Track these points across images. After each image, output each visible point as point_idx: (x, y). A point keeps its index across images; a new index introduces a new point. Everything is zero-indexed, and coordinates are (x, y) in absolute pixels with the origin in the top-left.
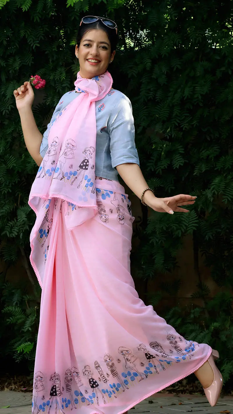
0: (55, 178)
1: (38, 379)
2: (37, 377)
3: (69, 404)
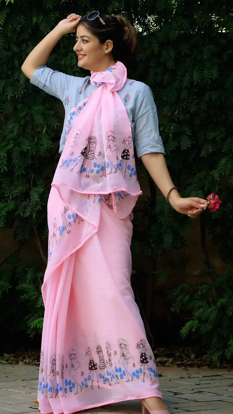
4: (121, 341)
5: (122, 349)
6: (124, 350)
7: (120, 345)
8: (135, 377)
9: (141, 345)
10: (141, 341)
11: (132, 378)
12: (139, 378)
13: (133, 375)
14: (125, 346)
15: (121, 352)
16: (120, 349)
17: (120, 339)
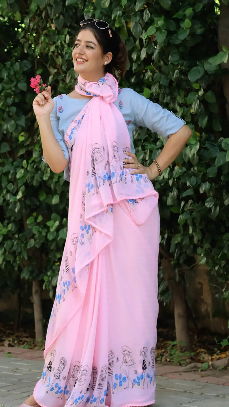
0: (114, 183)
1: (84, 372)
2: (83, 371)
3: (94, 402)
4: (125, 348)
5: (125, 355)
6: (127, 357)
7: (124, 351)
8: (136, 385)
9: (143, 352)
10: (143, 348)
11: (133, 385)
12: (139, 385)
13: (134, 381)
14: (128, 353)
15: (123, 359)
16: (123, 356)
17: (124, 346)
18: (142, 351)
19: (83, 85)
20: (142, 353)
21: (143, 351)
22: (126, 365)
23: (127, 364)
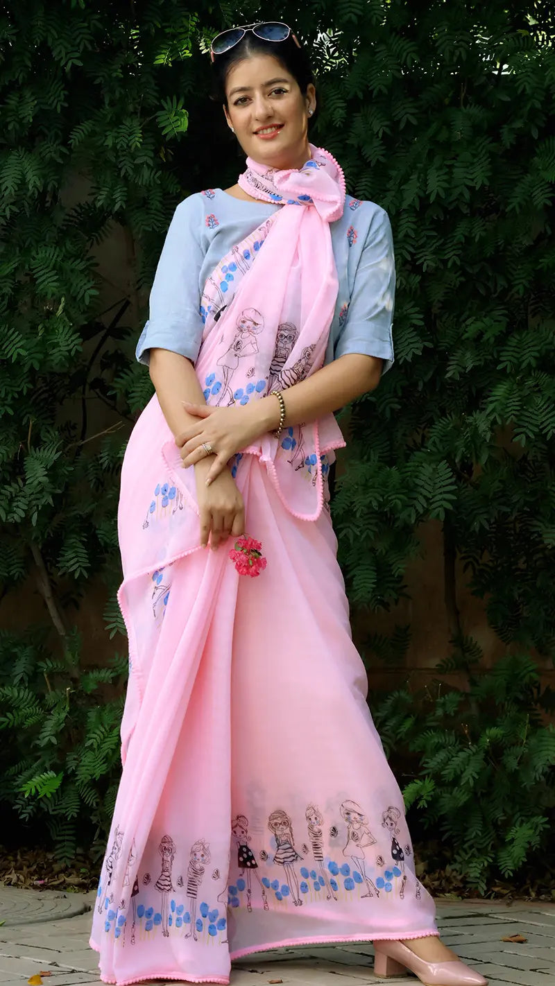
4: (350, 806)
5: (350, 823)
6: (356, 826)
7: (347, 813)
8: (383, 890)
9: (388, 819)
10: (388, 810)
11: (377, 891)
13: (378, 882)
14: (358, 818)
15: (349, 832)
16: (347, 824)
17: (347, 801)
18: (386, 817)
19: (262, 176)
20: (386, 821)
21: (388, 816)
22: (357, 846)
23: (358, 843)
